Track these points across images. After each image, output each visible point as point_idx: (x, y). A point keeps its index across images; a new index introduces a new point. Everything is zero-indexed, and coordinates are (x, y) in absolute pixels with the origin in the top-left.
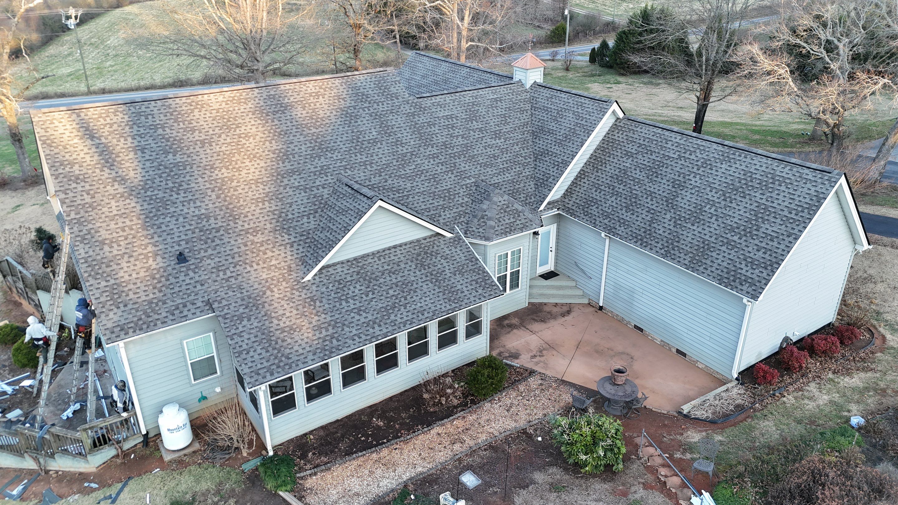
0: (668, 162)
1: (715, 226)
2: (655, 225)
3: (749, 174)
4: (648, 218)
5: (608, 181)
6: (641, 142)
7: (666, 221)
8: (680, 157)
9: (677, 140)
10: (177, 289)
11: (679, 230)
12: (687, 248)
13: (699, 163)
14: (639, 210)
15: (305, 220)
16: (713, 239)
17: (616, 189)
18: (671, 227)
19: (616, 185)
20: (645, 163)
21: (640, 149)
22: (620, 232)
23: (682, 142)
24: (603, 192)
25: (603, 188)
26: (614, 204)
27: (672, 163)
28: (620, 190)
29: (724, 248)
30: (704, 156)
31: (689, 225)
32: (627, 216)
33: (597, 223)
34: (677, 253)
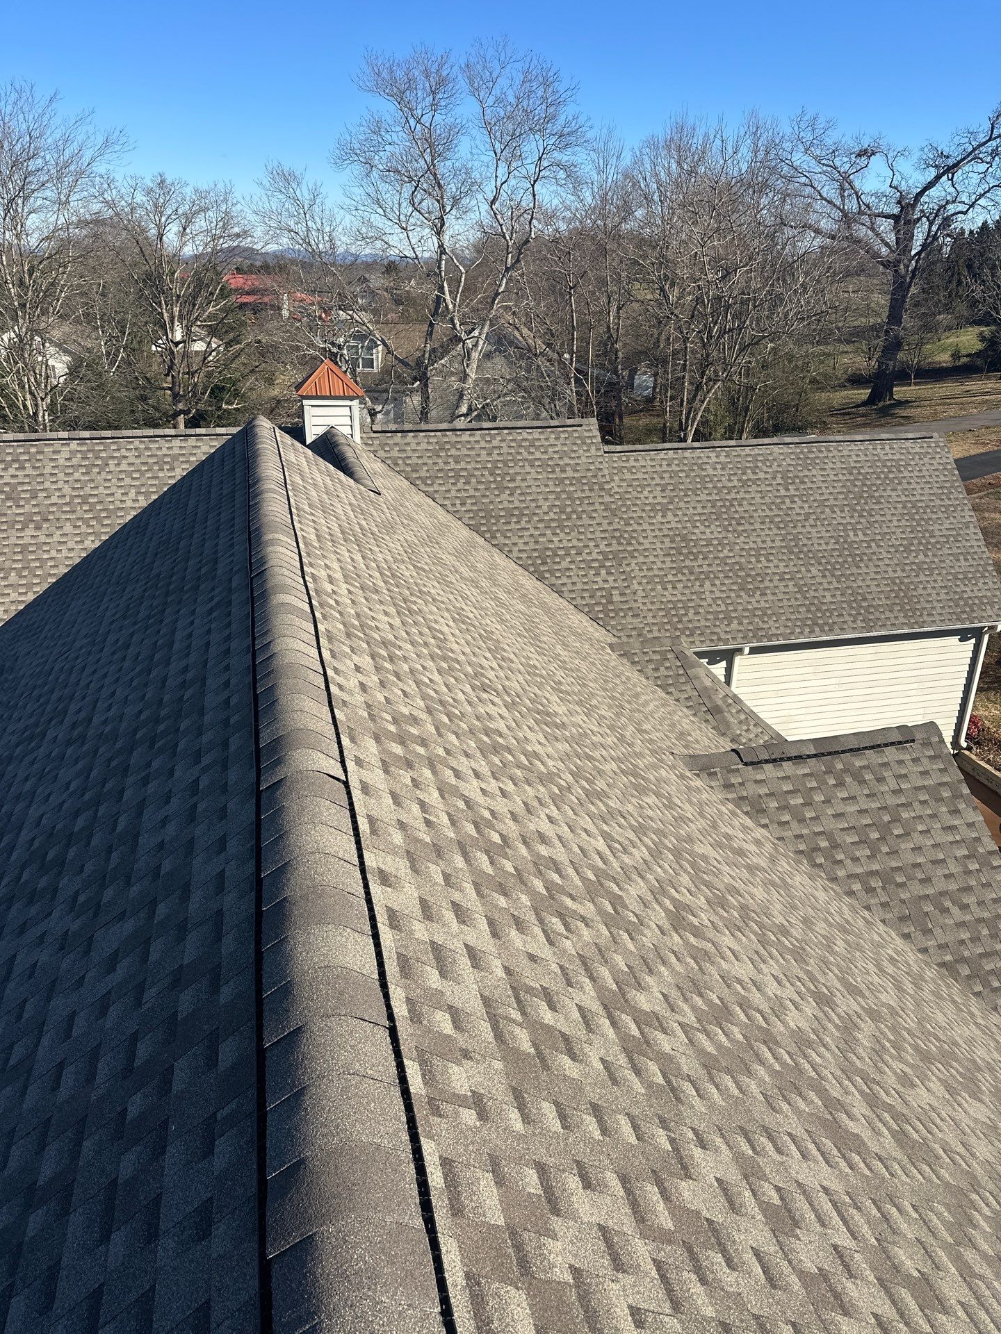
0: (733, 495)
1: (885, 555)
2: (812, 593)
3: (855, 471)
4: (792, 589)
5: (669, 565)
6: (658, 481)
7: (819, 580)
8: (744, 483)
9: (714, 459)
11: (849, 584)
12: (884, 601)
13: (779, 480)
14: (767, 584)
16: (900, 573)
17: (697, 570)
18: (835, 585)
19: (688, 563)
20: (700, 510)
21: (668, 493)
22: (774, 631)
23: (723, 459)
24: (680, 586)
25: (670, 578)
26: (718, 594)
27: (742, 495)
28: (705, 568)
30: (775, 467)
31: (854, 570)
32: (757, 601)
33: (723, 636)
34: (877, 615)
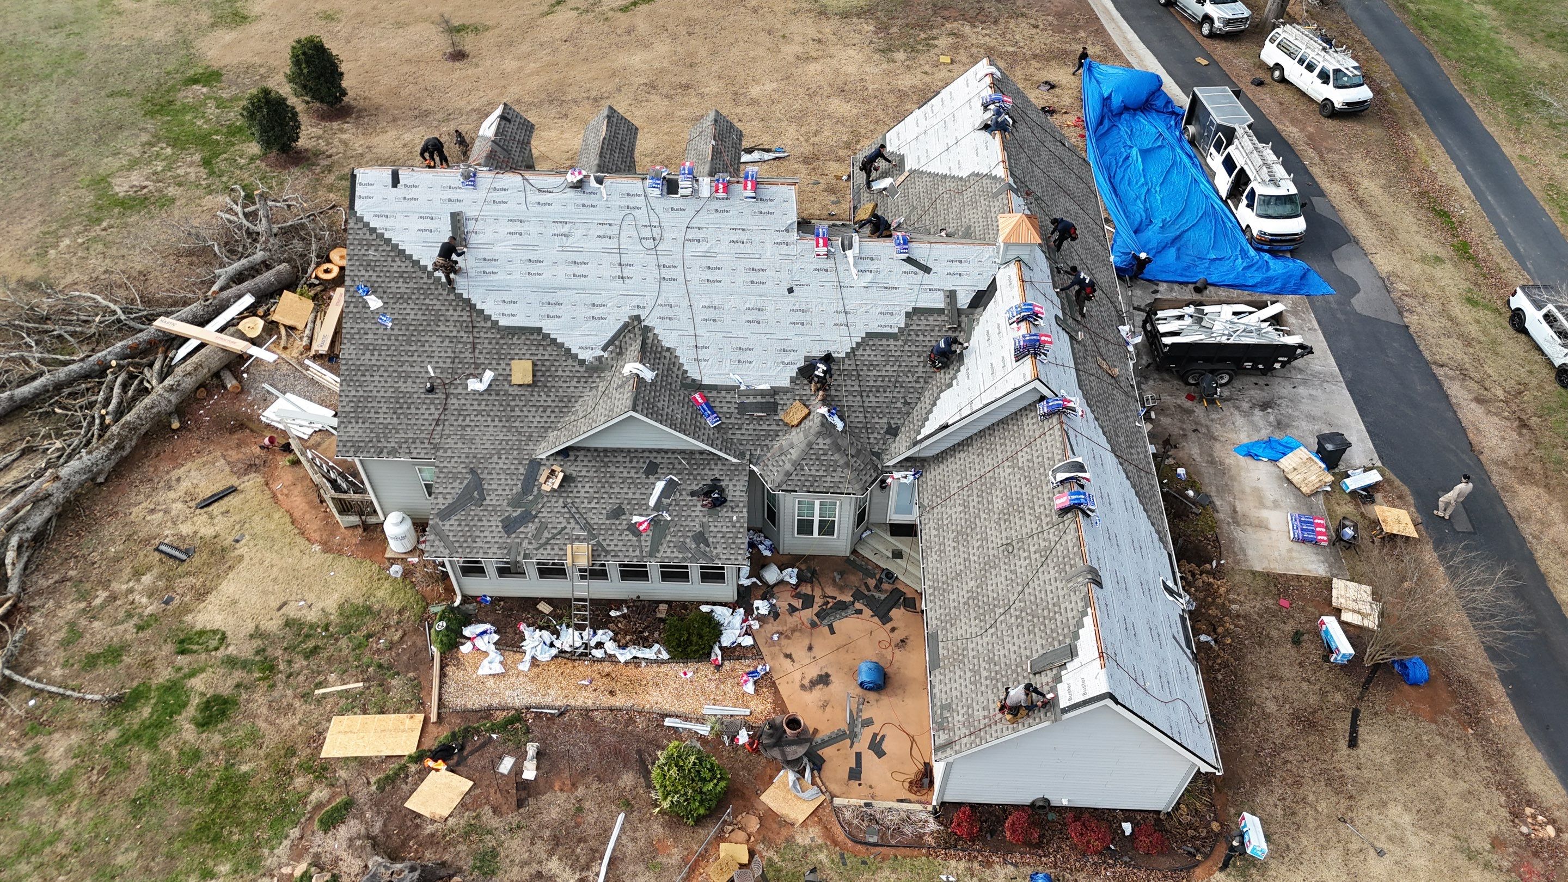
1: (986, 640)
7: (965, 588)
10: (413, 422)
14: (962, 549)
15: (574, 383)
17: (971, 499)
29: (969, 674)
